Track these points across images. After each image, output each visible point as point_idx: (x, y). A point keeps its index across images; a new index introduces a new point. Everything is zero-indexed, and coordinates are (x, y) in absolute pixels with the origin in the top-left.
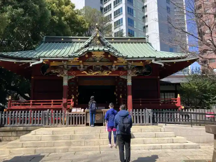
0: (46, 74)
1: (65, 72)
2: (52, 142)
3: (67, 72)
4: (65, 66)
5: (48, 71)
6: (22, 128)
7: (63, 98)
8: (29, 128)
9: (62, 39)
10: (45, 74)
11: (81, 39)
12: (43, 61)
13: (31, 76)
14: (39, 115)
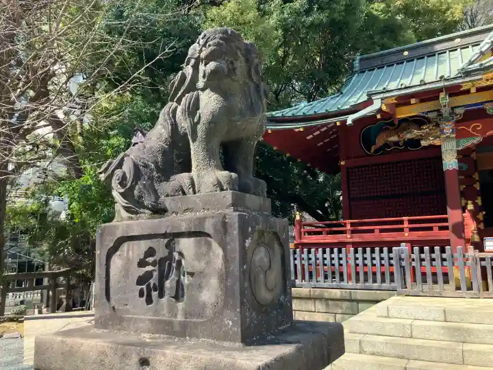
0: (376, 151)
1: (448, 128)
2: (454, 350)
3: (453, 130)
4: (445, 111)
5: (380, 142)
6: (337, 293)
7: (449, 210)
8: (357, 292)
9: (406, 53)
10: (372, 150)
11: (462, 37)
12: (382, 103)
13: (338, 160)
14: (378, 258)
